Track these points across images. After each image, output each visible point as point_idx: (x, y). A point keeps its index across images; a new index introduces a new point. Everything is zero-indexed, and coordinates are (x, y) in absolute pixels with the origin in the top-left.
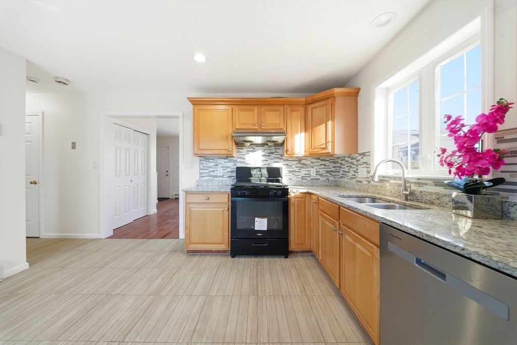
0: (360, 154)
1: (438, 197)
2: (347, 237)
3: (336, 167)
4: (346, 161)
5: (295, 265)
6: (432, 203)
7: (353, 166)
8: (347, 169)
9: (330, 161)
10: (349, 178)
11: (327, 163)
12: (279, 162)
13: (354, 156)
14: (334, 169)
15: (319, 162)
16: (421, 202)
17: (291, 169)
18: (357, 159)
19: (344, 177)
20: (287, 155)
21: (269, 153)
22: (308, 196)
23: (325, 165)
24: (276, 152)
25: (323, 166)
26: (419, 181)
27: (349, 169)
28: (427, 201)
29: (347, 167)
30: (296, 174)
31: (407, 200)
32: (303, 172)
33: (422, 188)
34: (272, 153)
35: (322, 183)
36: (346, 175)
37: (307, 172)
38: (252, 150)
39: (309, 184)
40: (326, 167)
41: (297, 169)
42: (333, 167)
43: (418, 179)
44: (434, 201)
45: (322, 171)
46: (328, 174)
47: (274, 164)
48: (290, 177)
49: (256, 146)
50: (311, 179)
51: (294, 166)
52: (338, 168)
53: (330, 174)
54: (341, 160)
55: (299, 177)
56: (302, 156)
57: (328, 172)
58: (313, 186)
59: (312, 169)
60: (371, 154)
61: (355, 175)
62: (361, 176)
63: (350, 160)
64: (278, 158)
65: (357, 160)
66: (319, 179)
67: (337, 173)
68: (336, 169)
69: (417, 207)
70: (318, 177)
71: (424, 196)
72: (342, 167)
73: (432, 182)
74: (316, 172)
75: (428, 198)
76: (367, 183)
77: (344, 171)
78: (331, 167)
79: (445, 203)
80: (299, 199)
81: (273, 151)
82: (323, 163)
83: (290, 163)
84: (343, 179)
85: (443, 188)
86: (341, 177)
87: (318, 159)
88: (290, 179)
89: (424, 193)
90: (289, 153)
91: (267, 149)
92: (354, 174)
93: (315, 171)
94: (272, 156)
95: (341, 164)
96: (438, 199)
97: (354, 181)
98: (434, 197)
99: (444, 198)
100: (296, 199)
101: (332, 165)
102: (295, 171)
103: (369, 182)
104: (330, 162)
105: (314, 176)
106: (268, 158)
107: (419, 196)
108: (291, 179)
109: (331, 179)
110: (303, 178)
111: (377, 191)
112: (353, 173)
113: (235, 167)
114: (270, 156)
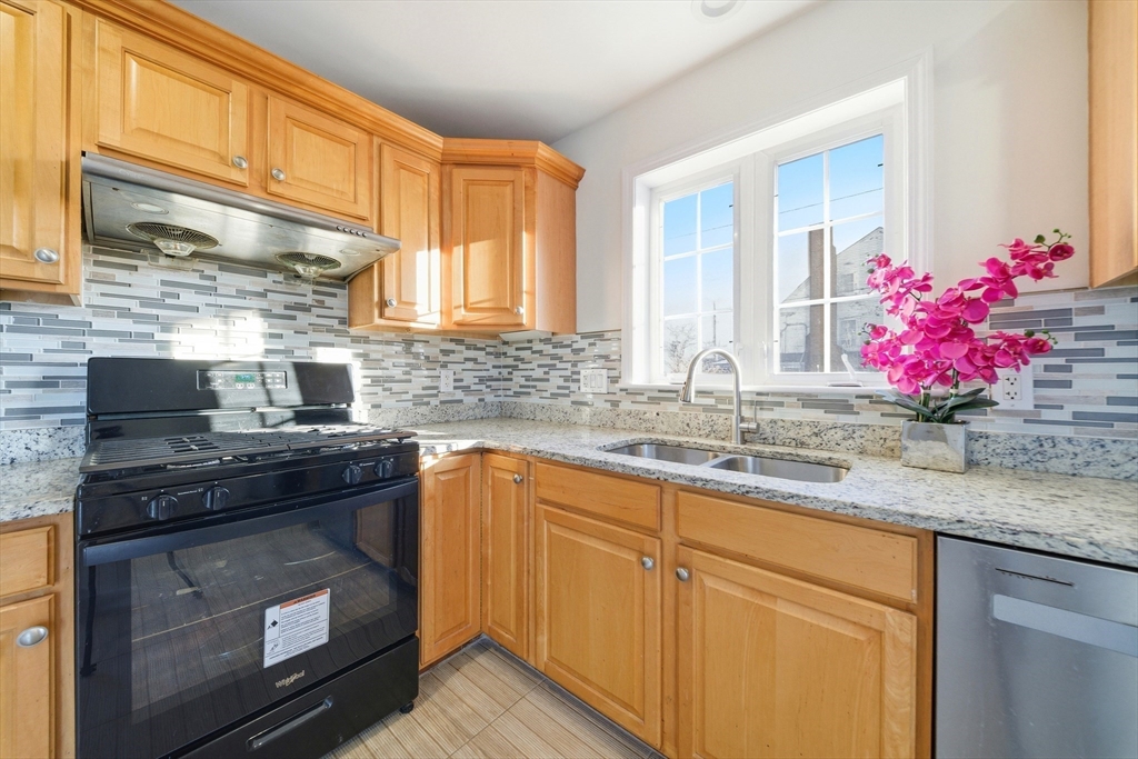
0: (585, 336)
1: (816, 430)
2: (710, 582)
3: (499, 367)
4: (533, 352)
5: (454, 722)
6: (802, 444)
7: (559, 365)
8: (539, 373)
9: (488, 349)
10: (547, 394)
11: (480, 355)
12: (332, 345)
13: (566, 338)
14: (494, 373)
15: (461, 352)
16: (774, 444)
17: (379, 373)
18: (575, 346)
19: (529, 393)
20: (382, 322)
21: (286, 307)
22: (476, 458)
23: (475, 360)
24: (321, 304)
25: (470, 365)
26: (763, 398)
27: (545, 373)
28: (788, 441)
29: (539, 366)
30: (396, 387)
31: (744, 441)
32: (420, 379)
33: (771, 412)
34: (306, 309)
35: (471, 413)
36: (534, 387)
37: (428, 382)
38: (194, 279)
39: (436, 419)
40: (478, 367)
41: (398, 373)
42: (494, 367)
43: (759, 394)
44: (805, 439)
45: (469, 379)
46: (483, 387)
47: (320, 350)
48: (377, 400)
49: (221, 269)
50: (441, 402)
51: (388, 363)
52: (505, 372)
53: (487, 387)
54: (517, 349)
55: (404, 397)
56: (434, 327)
57: (482, 380)
58: (447, 422)
59: (444, 372)
60: (623, 335)
61: (568, 388)
62: (589, 390)
63: (548, 349)
64: (330, 330)
65: (573, 350)
66: (461, 401)
67: (502, 383)
68: (500, 373)
69: (797, 459)
70: (459, 395)
71: (781, 430)
72: (521, 366)
73: (794, 400)
74: (455, 381)
75: (792, 434)
76: (608, 405)
77: (528, 379)
78: (489, 366)
79: (833, 443)
80: (450, 476)
81: (309, 300)
82: (472, 354)
83: (375, 350)
84: (523, 399)
85: (823, 411)
86: (517, 394)
87: (459, 342)
88: (374, 406)
89: (781, 424)
90: (388, 312)
91: (279, 287)
92: (566, 384)
93: (452, 378)
94: (303, 319)
95: (517, 359)
96: (816, 435)
97: (565, 403)
98: (807, 431)
99: (833, 431)
100: (442, 478)
101: (492, 361)
102: (391, 379)
103: (615, 404)
104: (488, 354)
105: (449, 393)
106: (285, 328)
107: (768, 430)
108: (379, 406)
109: (490, 398)
110: (418, 401)
111: (644, 425)
112: (561, 382)
113: (85, 358)
114: (294, 318)
